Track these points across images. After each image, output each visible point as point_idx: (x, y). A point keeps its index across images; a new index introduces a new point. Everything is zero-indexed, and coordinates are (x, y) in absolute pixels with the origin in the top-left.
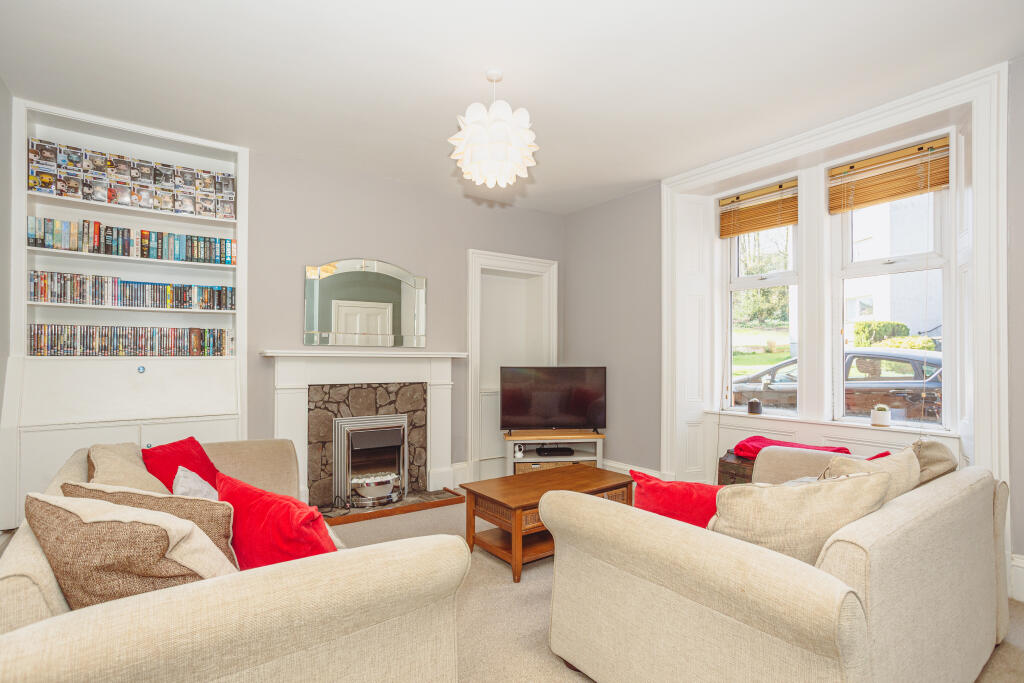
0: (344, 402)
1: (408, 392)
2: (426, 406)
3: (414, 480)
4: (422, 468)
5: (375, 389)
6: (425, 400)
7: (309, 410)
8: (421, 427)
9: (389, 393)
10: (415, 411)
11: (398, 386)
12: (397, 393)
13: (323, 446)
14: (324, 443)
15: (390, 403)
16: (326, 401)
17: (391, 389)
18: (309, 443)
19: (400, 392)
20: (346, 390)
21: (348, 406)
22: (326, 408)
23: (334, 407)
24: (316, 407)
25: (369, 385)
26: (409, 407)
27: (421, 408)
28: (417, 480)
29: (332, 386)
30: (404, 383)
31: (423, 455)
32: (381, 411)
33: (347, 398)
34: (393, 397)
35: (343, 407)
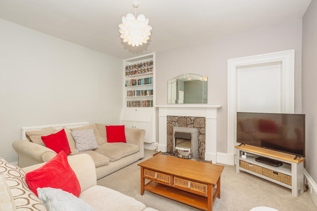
0: (177, 122)
1: (198, 120)
2: (205, 127)
3: (200, 154)
4: (203, 150)
5: (187, 118)
6: (205, 124)
7: (167, 123)
8: (203, 134)
9: (191, 120)
10: (201, 128)
11: (195, 118)
12: (194, 120)
13: (171, 135)
14: (171, 134)
15: (192, 124)
16: (172, 121)
17: (192, 119)
18: (167, 133)
19: (195, 120)
20: (177, 118)
21: (178, 123)
22: (172, 123)
23: (174, 123)
24: (169, 123)
25: (185, 117)
26: (198, 126)
27: (203, 127)
28: (201, 154)
29: (173, 116)
30: (197, 117)
31: (204, 146)
32: (188, 126)
33: (178, 120)
34: (192, 122)
35: (177, 123)
